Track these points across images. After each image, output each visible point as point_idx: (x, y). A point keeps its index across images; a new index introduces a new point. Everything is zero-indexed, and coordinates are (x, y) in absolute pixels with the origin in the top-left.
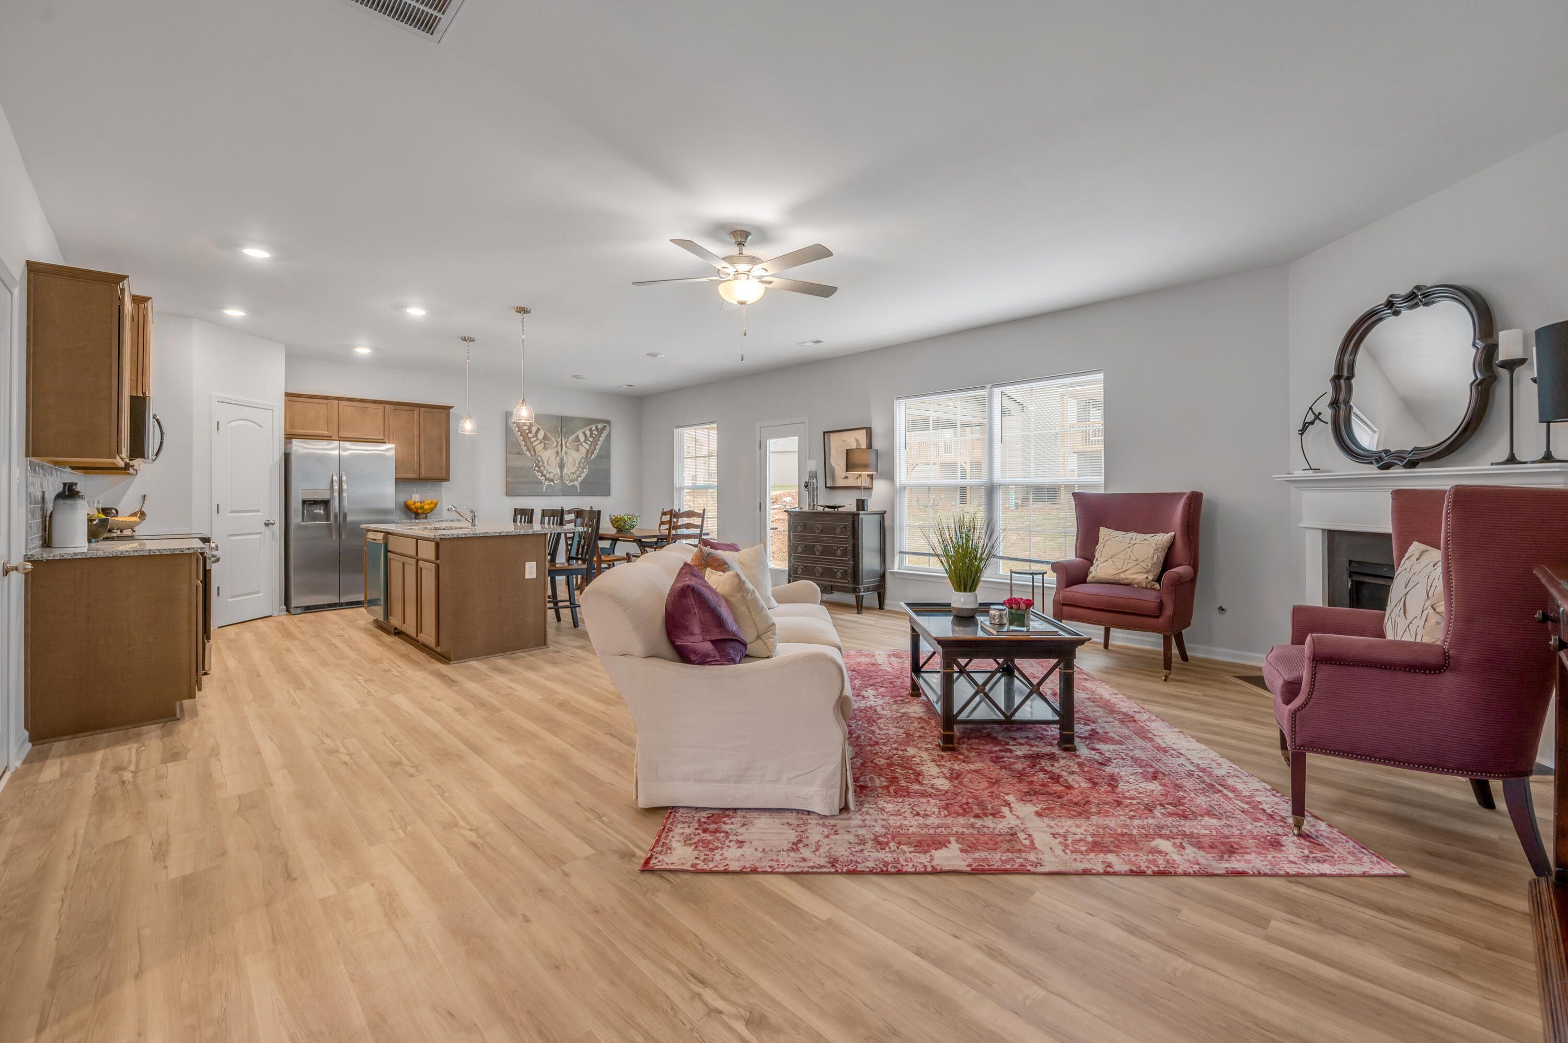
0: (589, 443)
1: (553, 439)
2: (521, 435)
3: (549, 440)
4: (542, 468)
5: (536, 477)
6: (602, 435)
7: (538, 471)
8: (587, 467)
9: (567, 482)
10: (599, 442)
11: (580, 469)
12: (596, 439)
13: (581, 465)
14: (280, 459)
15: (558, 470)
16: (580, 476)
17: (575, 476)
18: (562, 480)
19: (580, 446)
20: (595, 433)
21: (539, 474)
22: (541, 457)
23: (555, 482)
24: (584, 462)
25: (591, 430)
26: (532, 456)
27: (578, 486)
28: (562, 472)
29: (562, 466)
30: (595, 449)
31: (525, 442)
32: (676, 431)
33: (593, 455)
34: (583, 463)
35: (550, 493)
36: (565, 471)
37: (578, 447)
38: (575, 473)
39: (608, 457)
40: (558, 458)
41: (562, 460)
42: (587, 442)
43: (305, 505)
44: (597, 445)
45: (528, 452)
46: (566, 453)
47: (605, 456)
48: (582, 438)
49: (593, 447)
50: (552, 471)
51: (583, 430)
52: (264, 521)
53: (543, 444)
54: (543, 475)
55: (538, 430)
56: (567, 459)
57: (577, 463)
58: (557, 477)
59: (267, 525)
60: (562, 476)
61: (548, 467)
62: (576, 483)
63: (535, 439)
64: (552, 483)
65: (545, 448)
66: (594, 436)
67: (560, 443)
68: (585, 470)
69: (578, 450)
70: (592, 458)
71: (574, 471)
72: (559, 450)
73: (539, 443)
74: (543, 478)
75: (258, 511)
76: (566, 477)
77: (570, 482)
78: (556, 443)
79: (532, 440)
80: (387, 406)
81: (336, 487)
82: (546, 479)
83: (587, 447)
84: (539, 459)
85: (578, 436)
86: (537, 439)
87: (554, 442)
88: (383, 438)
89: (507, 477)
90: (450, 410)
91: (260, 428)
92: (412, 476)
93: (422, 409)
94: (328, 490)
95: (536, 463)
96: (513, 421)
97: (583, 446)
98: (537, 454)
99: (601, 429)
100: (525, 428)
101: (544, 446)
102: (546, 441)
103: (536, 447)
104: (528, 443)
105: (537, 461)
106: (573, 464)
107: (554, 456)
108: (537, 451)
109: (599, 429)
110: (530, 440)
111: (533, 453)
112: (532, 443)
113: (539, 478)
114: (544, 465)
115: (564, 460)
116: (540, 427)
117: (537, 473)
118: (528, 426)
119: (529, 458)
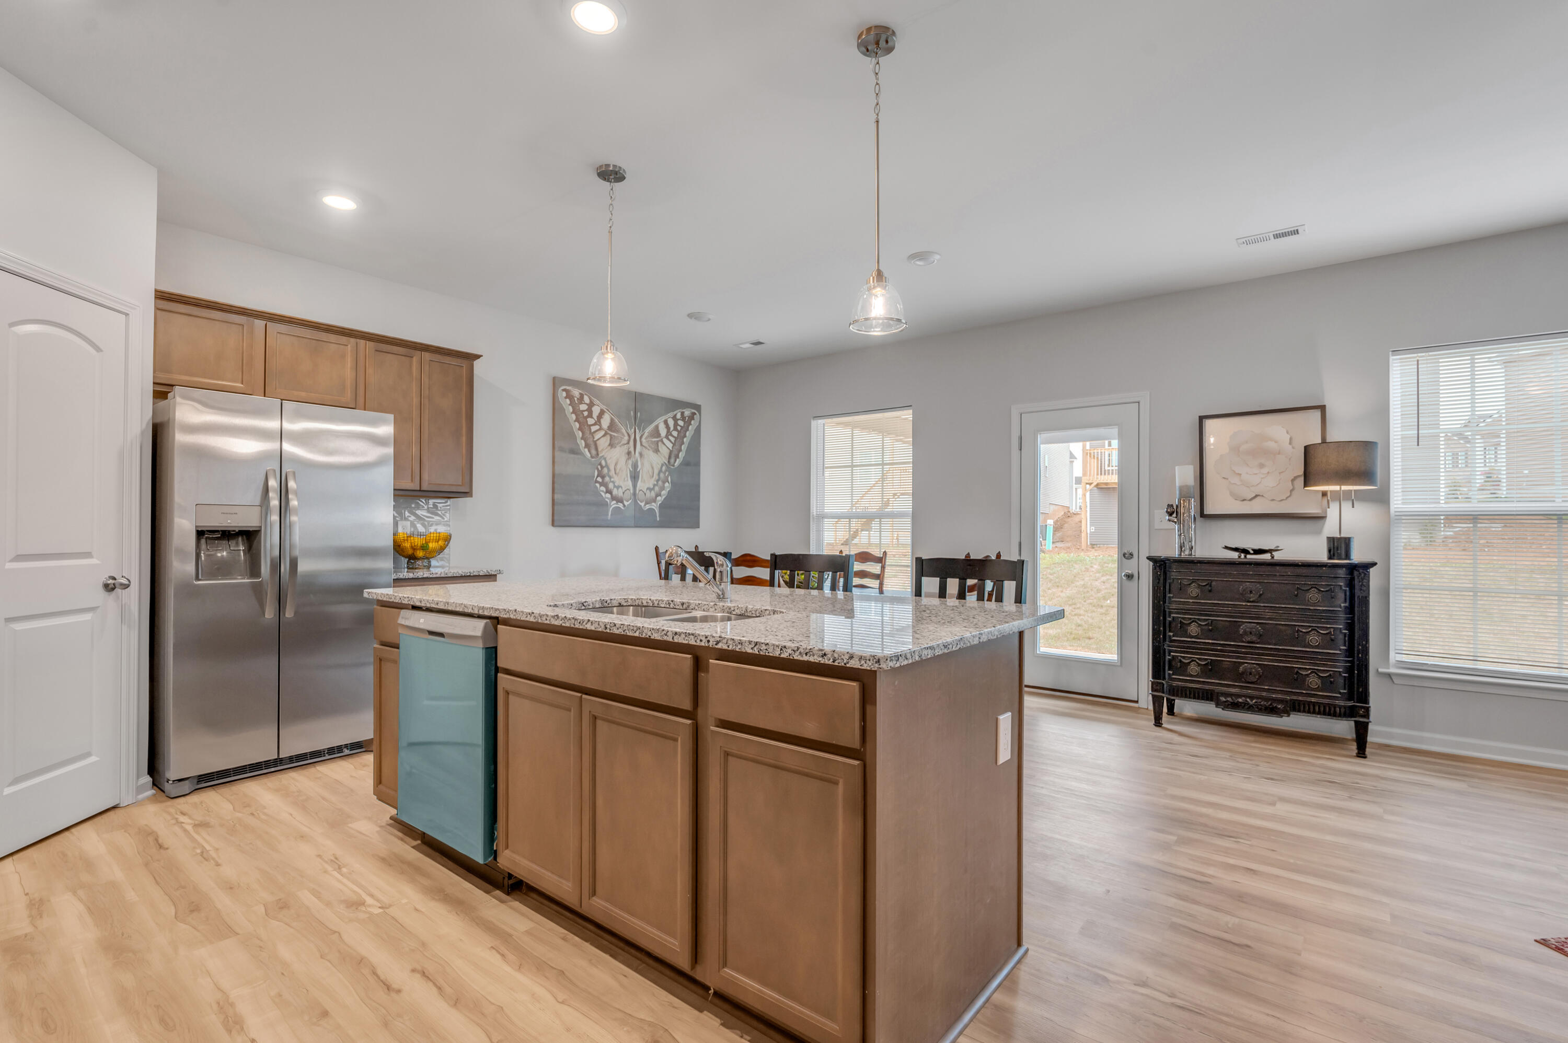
0: (673, 440)
1: (624, 431)
2: (577, 420)
3: (617, 431)
4: (607, 479)
5: (597, 493)
6: (690, 428)
7: (602, 484)
8: (669, 480)
9: (642, 504)
10: (685, 440)
11: (660, 483)
12: (682, 435)
13: (662, 475)
14: (143, 433)
15: (629, 483)
16: (660, 495)
17: (653, 494)
18: (635, 501)
19: (660, 444)
20: (681, 423)
21: (603, 488)
22: (605, 459)
23: (626, 503)
24: (666, 471)
25: (674, 418)
26: (592, 457)
27: (657, 511)
28: (635, 486)
29: (635, 477)
30: (680, 450)
31: (583, 433)
32: (816, 424)
33: (678, 460)
34: (665, 473)
35: (618, 523)
36: (639, 484)
37: (658, 446)
38: (653, 489)
39: (697, 464)
40: (630, 462)
41: (635, 466)
42: (670, 437)
43: (203, 541)
44: (683, 443)
45: (586, 450)
46: (641, 455)
47: (693, 463)
48: (663, 432)
49: (677, 447)
50: (621, 484)
51: (664, 418)
52: (103, 578)
53: (608, 437)
54: (609, 491)
55: (602, 413)
56: (642, 464)
57: (656, 472)
58: (629, 494)
59: (109, 588)
60: (635, 494)
61: (615, 479)
62: (654, 506)
63: (597, 427)
64: (620, 505)
65: (611, 445)
66: (679, 428)
67: (632, 437)
68: (667, 485)
69: (657, 451)
70: (677, 464)
71: (652, 487)
72: (632, 449)
73: (604, 436)
74: (608, 495)
75: (88, 555)
76: (640, 495)
77: (647, 503)
78: (626, 438)
79: (594, 429)
80: (362, 342)
81: (275, 503)
82: (613, 498)
83: (670, 445)
84: (603, 463)
85: (657, 427)
86: (601, 429)
87: (623, 435)
88: (353, 405)
89: (554, 493)
90: (474, 362)
91: (94, 352)
92: (409, 484)
93: (426, 356)
94: (256, 509)
95: (598, 469)
96: (564, 394)
97: (664, 444)
98: (600, 455)
99: (689, 417)
100: (583, 407)
101: (611, 440)
102: (614, 432)
103: (598, 442)
104: (587, 435)
105: (599, 467)
106: (651, 474)
107: (623, 458)
108: (599, 450)
109: (685, 417)
110: (590, 430)
111: (594, 452)
112: (592, 434)
113: (602, 496)
114: (610, 474)
115: (638, 467)
116: (605, 407)
117: (600, 486)
118: (587, 404)
119: (589, 460)
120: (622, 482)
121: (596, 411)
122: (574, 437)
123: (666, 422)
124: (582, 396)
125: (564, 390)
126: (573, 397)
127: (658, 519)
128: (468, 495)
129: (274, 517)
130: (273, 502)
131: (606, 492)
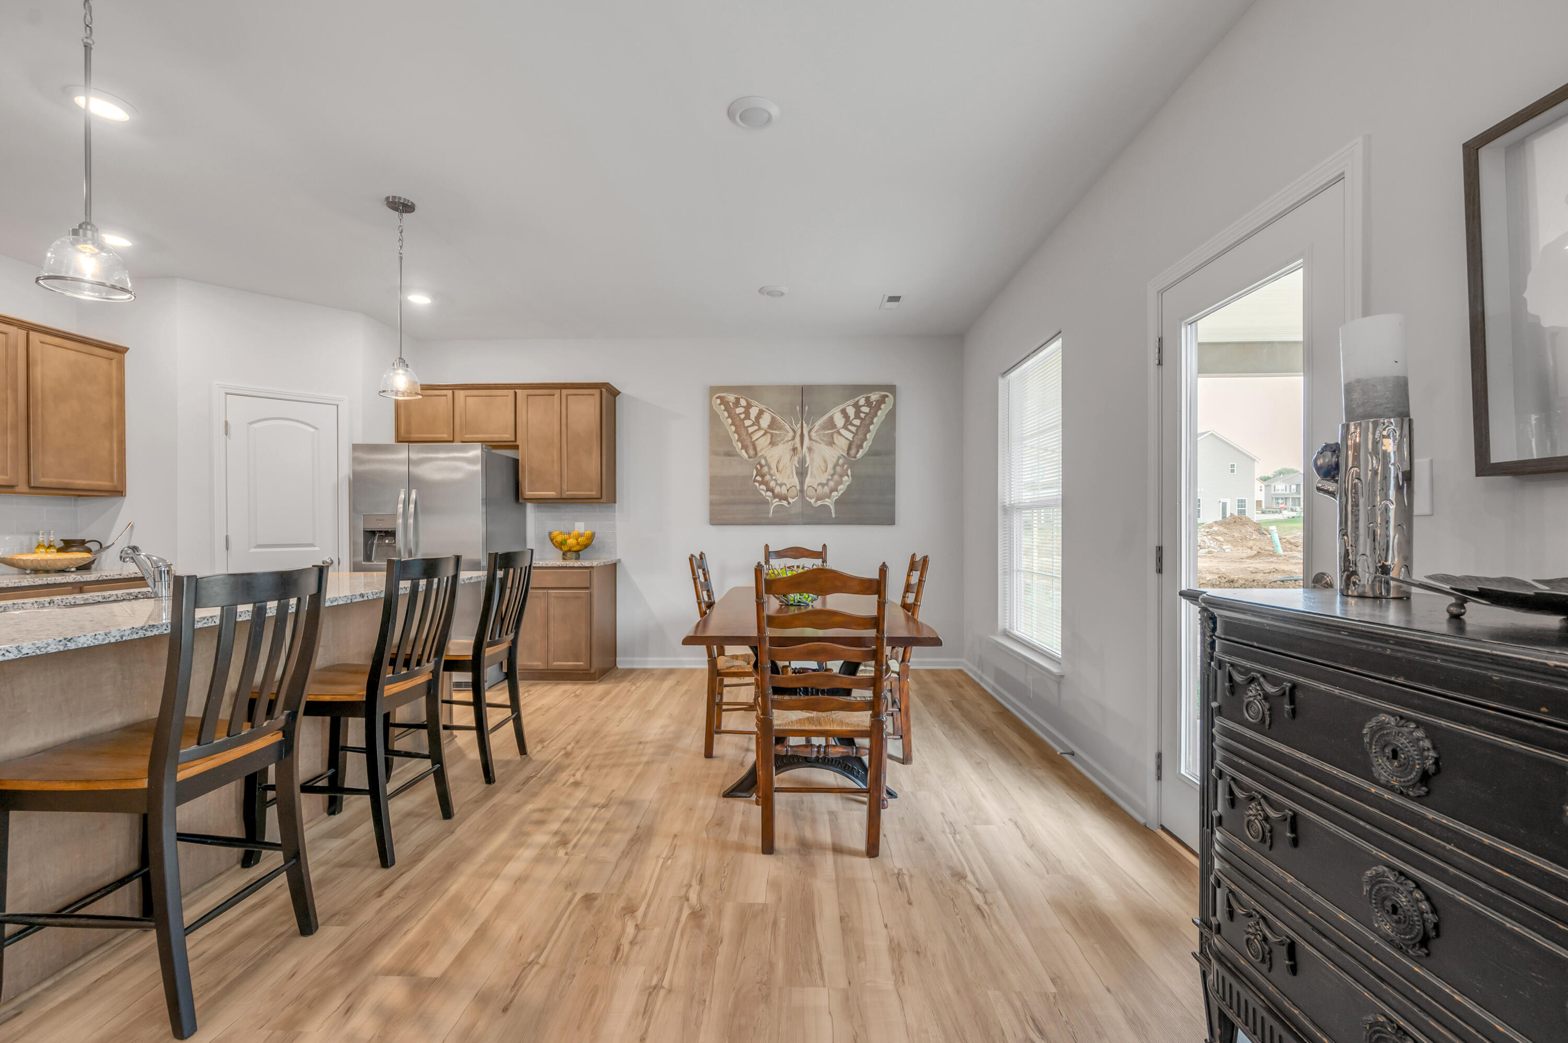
0: (853, 429)
1: (788, 427)
2: (733, 424)
3: (780, 428)
4: (768, 477)
5: (757, 492)
6: (879, 413)
7: (761, 483)
8: (849, 472)
9: (812, 501)
10: (871, 427)
11: (836, 477)
12: (867, 422)
13: (838, 469)
14: (350, 473)
15: (795, 480)
16: (836, 490)
17: (826, 489)
18: (803, 498)
20: (866, 410)
21: (763, 487)
22: (765, 458)
23: (791, 501)
24: (844, 464)
25: (857, 406)
26: (750, 457)
27: (832, 508)
28: (802, 483)
29: (802, 473)
30: (865, 439)
31: (739, 435)
33: (861, 451)
34: (842, 466)
35: (783, 520)
36: (808, 480)
37: (833, 438)
38: (827, 484)
39: (890, 452)
40: (796, 458)
41: (802, 461)
44: (869, 431)
45: (743, 451)
46: (810, 449)
47: (884, 451)
48: (839, 421)
49: (860, 436)
50: (785, 481)
51: (841, 407)
53: (769, 436)
54: (770, 490)
55: (761, 412)
56: (812, 459)
57: (830, 466)
58: (793, 492)
60: (802, 491)
61: (778, 476)
62: (828, 502)
63: (756, 427)
64: (785, 503)
65: (773, 443)
66: (862, 415)
67: (799, 432)
68: (845, 478)
69: (831, 443)
70: (859, 455)
71: (825, 482)
72: (798, 445)
73: (764, 435)
74: (769, 494)
75: (312, 545)
76: (810, 492)
77: (818, 499)
78: (791, 434)
79: (751, 429)
80: (520, 392)
82: (775, 496)
83: (850, 436)
84: (763, 462)
85: (831, 418)
86: (760, 429)
87: (787, 432)
88: (513, 439)
89: (711, 494)
90: (604, 390)
91: (312, 430)
92: (551, 494)
93: (564, 392)
94: (394, 516)
95: (757, 469)
96: (719, 401)
97: (841, 435)
98: (759, 454)
99: (877, 401)
100: (739, 410)
101: (771, 439)
102: (776, 430)
103: (756, 442)
104: (744, 436)
105: (758, 466)
106: (824, 469)
107: (788, 455)
108: (758, 449)
109: (872, 403)
110: (748, 431)
111: (752, 452)
112: (750, 435)
113: (762, 495)
114: (772, 472)
115: (806, 463)
116: (764, 406)
117: (760, 485)
118: (743, 407)
119: (746, 460)
120: (787, 480)
121: (754, 412)
122: (730, 441)
123: (844, 412)
124: (738, 400)
125: (717, 398)
126: (728, 402)
127: (834, 516)
128: (601, 501)
129: (400, 521)
130: (400, 510)
131: (767, 491)
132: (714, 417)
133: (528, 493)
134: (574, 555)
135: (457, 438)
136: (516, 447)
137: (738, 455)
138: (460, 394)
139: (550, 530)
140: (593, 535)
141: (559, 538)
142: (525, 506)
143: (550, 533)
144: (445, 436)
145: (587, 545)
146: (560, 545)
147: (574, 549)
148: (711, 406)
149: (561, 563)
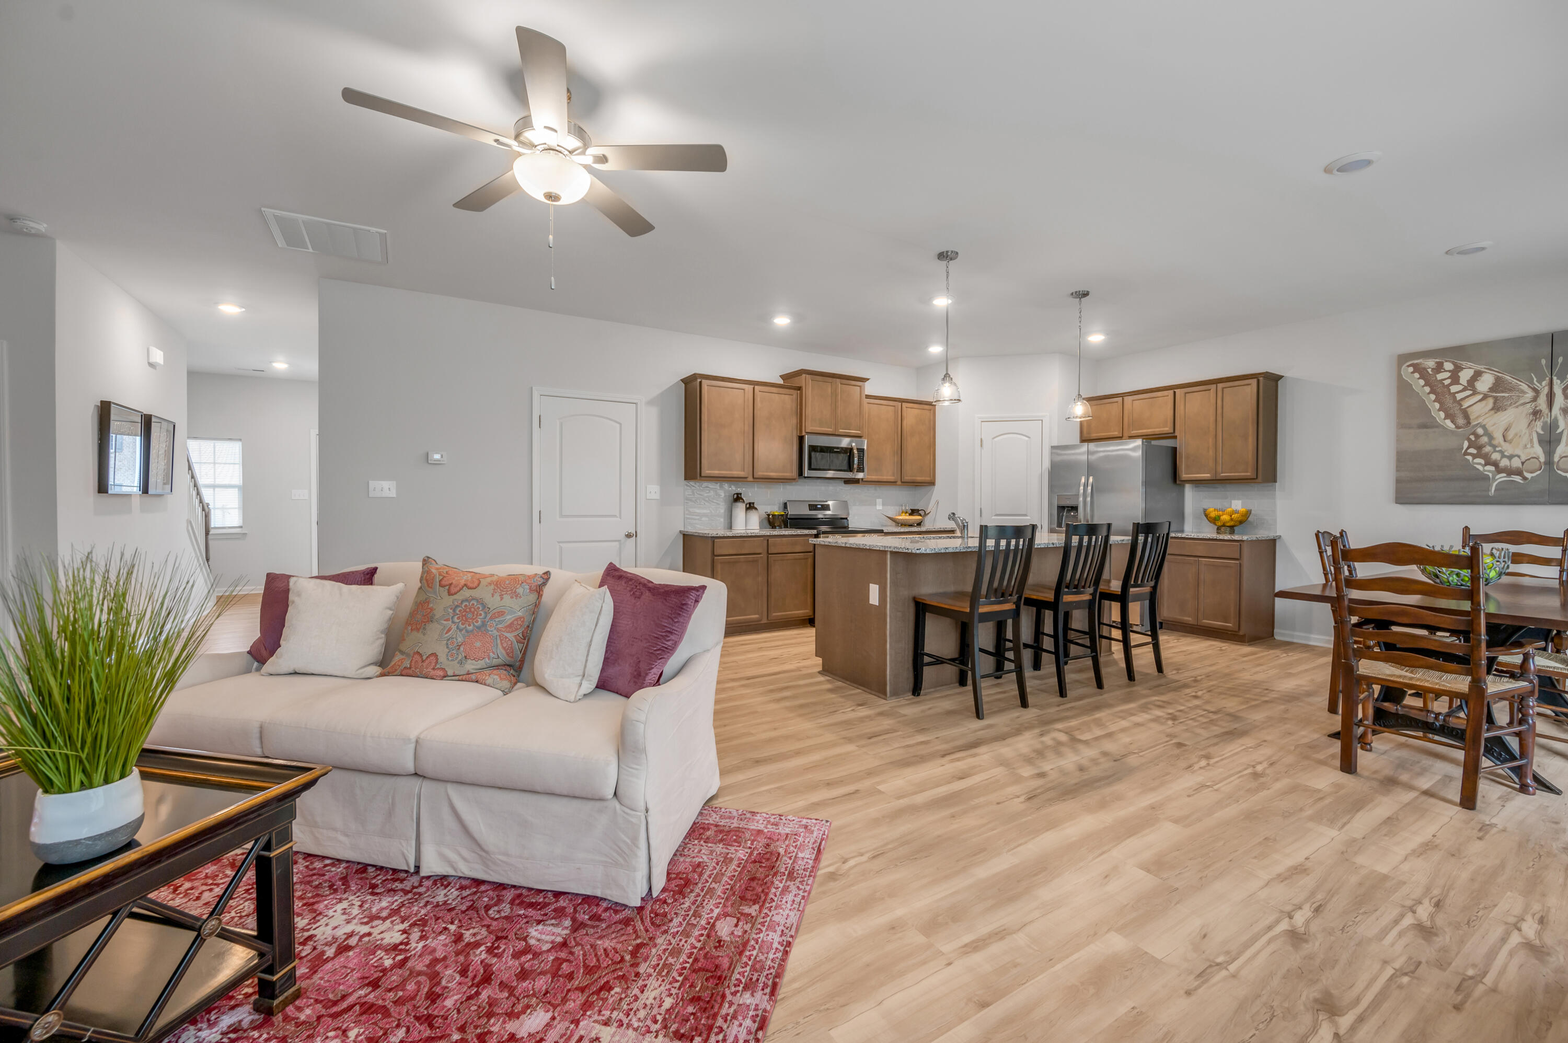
1: (1524, 387)
2: (1432, 392)
3: (1511, 389)
4: (1488, 449)
7: (1474, 456)
14: (1049, 466)
15: (1538, 451)
18: (1547, 471)
21: (1480, 460)
22: (1484, 427)
23: (1529, 475)
26: (1457, 427)
28: (1549, 454)
29: (1549, 441)
31: (1441, 404)
35: (1509, 499)
36: (1561, 450)
40: (1539, 424)
41: (1551, 427)
45: (1448, 421)
50: (1517, 452)
53: (1491, 400)
54: (1491, 463)
55: (1477, 375)
58: (1533, 464)
60: (1549, 462)
61: (1505, 447)
63: (1469, 393)
64: (1518, 479)
65: (1497, 408)
67: (1545, 391)
72: (1543, 407)
73: (1482, 400)
74: (1491, 468)
75: (1025, 515)
76: (1564, 464)
78: (1530, 394)
79: (1461, 395)
80: (1177, 391)
82: (1499, 470)
84: (1480, 431)
86: (1475, 392)
87: (1524, 392)
88: (1172, 431)
89: (1397, 471)
90: (1261, 379)
91: (1027, 439)
92: (1207, 476)
93: (1220, 386)
94: (1077, 495)
95: (1469, 440)
96: (1411, 369)
98: (1474, 423)
100: (1443, 376)
101: (1495, 403)
102: (1503, 392)
103: (1468, 409)
104: (1448, 401)
105: (1472, 438)
107: (1524, 423)
108: (1472, 417)
110: (1455, 398)
111: (1461, 421)
112: (1459, 403)
113: (1478, 469)
114: (1495, 442)
115: (1558, 427)
116: (1483, 367)
117: (1474, 459)
118: (1449, 371)
119: (1452, 432)
120: (1522, 450)
121: (1466, 375)
124: (1440, 364)
125: (1408, 366)
126: (1425, 369)
128: (1257, 481)
129: (1081, 499)
130: (1082, 491)
131: (1486, 465)
132: (1403, 388)
133: (1184, 476)
134: (1228, 529)
135: (1126, 434)
136: (1175, 437)
137: (1439, 426)
138: (1128, 400)
139: (1205, 507)
140: (1248, 513)
141: (1213, 515)
142: (1184, 487)
143: (1205, 510)
144: (1116, 434)
145: (1243, 521)
146: (1214, 521)
147: (1228, 524)
148: (1399, 376)
149: (1214, 535)
